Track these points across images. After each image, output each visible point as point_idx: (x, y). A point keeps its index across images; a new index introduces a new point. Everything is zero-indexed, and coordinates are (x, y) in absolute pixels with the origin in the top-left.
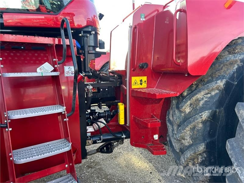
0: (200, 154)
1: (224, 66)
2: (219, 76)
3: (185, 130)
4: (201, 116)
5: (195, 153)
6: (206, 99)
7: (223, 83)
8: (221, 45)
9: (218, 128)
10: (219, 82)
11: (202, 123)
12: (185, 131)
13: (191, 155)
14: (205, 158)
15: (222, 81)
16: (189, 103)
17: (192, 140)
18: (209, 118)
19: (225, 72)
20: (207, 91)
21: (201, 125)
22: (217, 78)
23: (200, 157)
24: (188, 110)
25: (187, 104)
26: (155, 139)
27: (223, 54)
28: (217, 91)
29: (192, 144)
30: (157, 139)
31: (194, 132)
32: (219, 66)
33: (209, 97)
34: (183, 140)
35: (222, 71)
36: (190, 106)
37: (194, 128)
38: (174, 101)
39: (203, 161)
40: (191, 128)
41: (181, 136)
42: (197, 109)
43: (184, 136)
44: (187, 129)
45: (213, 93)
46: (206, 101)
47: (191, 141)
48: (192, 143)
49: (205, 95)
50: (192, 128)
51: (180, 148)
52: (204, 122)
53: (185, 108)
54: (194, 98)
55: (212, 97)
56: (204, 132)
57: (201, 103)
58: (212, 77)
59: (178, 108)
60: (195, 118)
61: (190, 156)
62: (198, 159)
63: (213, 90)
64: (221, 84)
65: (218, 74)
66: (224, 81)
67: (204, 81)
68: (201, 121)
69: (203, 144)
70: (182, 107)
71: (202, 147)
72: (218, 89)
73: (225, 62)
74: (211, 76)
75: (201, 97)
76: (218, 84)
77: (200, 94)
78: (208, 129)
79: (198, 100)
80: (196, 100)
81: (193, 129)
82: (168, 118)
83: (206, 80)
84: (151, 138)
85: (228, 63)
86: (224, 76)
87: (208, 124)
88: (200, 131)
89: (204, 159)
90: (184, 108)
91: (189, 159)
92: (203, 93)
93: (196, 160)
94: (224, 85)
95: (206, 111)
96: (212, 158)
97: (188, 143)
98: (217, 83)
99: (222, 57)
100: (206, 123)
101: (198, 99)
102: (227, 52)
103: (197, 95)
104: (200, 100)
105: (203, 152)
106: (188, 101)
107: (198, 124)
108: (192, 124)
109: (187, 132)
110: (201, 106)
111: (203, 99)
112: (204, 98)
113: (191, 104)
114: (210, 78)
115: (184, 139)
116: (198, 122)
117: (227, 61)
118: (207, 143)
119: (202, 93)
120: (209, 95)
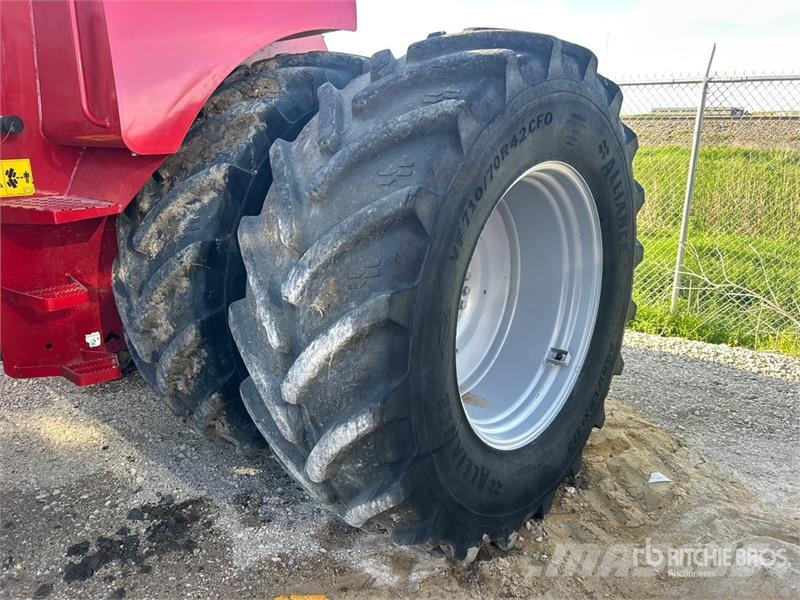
0: (194, 354)
1: (227, 129)
2: (217, 155)
3: (151, 301)
4: (179, 259)
5: (180, 354)
6: (192, 216)
7: (223, 174)
8: (212, 75)
9: (225, 283)
10: (213, 170)
11: (186, 275)
12: (153, 304)
13: (173, 361)
14: (206, 359)
15: (219, 168)
16: (153, 228)
17: (171, 323)
18: (198, 261)
19: (229, 145)
20: (190, 195)
21: (185, 283)
22: (213, 160)
23: (196, 360)
24: (154, 249)
25: (150, 231)
26: (91, 346)
27: (231, 99)
28: (213, 194)
29: (175, 334)
30: (98, 343)
31: (173, 303)
32: (218, 129)
33: (198, 211)
34: (154, 330)
35: (224, 141)
36: (159, 237)
37: (172, 291)
38: (121, 230)
39: (203, 368)
40: (164, 294)
41: (145, 318)
42: (175, 244)
43: (153, 319)
44: (156, 296)
45: (206, 200)
46: (192, 222)
47: (170, 327)
48: (172, 330)
49: (188, 206)
50: (167, 293)
51: (154, 353)
52: (190, 274)
53: (148, 245)
54: (164, 215)
55: (203, 210)
56: (194, 297)
57: (183, 225)
58: (204, 159)
59: (131, 246)
60: (167, 266)
61: (174, 365)
62: (192, 368)
63: (202, 191)
64: (218, 174)
65: (214, 149)
66: (224, 167)
67: (185, 169)
68: (182, 273)
69: (193, 326)
70: (140, 241)
71: (191, 335)
72: (213, 188)
73: (229, 118)
74: (201, 155)
75: (181, 211)
76: (211, 176)
77: (174, 203)
78: (202, 288)
79: (174, 220)
80: (170, 221)
81: (170, 294)
82: (117, 276)
83: (190, 166)
84: (76, 345)
85: (234, 122)
86: (228, 155)
87: (202, 275)
88: (186, 297)
89: (204, 363)
90: (143, 244)
91: (175, 374)
92: (181, 200)
93: (187, 371)
94: (224, 178)
95: (191, 246)
96: (222, 355)
97: (166, 333)
98: (208, 173)
99: (226, 106)
100: (195, 275)
101: (174, 217)
102: (239, 93)
103: (170, 208)
104: (180, 220)
105: (198, 346)
106: (150, 226)
107: (178, 280)
108: (164, 284)
109: (159, 308)
110: (182, 233)
111: (184, 216)
112: (188, 213)
113: (160, 233)
114: (199, 161)
115: (156, 327)
116: (176, 275)
117: (232, 116)
118: (202, 322)
119: (179, 200)
120: (198, 205)
